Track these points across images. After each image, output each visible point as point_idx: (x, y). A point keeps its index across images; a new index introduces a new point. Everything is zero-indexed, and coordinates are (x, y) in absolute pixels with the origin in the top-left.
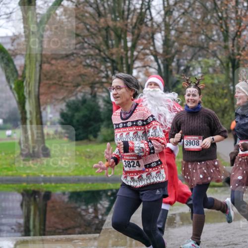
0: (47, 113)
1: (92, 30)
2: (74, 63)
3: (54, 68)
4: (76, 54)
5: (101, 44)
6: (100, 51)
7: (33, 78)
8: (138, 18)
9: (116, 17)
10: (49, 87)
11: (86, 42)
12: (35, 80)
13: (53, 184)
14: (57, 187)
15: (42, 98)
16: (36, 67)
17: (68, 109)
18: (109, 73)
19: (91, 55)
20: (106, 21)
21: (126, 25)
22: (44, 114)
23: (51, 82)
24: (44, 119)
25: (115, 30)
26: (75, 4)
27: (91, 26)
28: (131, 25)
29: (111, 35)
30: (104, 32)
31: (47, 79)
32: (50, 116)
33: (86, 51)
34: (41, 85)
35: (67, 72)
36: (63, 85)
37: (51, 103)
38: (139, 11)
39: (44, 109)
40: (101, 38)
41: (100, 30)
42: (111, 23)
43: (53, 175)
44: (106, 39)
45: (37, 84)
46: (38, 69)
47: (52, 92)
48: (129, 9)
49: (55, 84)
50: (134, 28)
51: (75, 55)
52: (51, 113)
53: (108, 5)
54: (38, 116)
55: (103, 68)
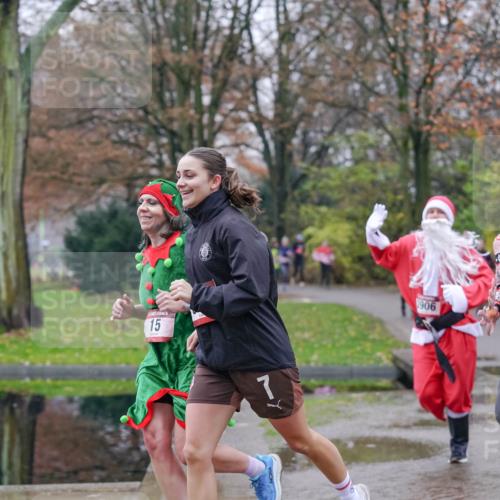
0: (37, 236)
2: (94, 137)
3: (53, 146)
4: (99, 117)
6: (147, 112)
7: (11, 167)
8: (224, 47)
9: (180, 44)
10: (43, 185)
12: (14, 171)
13: (49, 381)
14: (56, 387)
15: (30, 208)
16: (16, 145)
17: (79, 229)
18: (165, 157)
19: (129, 121)
20: (160, 52)
21: (201, 61)
22: (31, 239)
23: (47, 175)
24: (32, 249)
25: (179, 71)
26: (97, 17)
28: (212, 60)
29: (168, 80)
30: (155, 75)
31: (39, 169)
32: (45, 243)
33: (119, 112)
34: (27, 179)
35: (80, 155)
36: (71, 181)
37: (47, 217)
38: (227, 32)
39: (33, 229)
42: (169, 57)
43: (48, 363)
44: (160, 88)
45: (19, 179)
46: (21, 148)
47: (48, 196)
48: (206, 29)
49: (54, 178)
50: (216, 66)
51: (96, 121)
52: (47, 237)
53: (165, 19)
54: (20, 244)
55: (151, 147)
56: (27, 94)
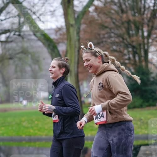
0: (83, 87)
1: (117, 23)
4: (106, 41)
5: (124, 34)
6: (123, 39)
7: (73, 61)
8: (151, 14)
9: (135, 13)
11: (112, 33)
13: (89, 142)
15: (81, 76)
16: (75, 52)
18: (131, 56)
19: (117, 42)
20: (127, 16)
21: (143, 19)
22: (81, 88)
24: (82, 92)
25: (135, 23)
26: (103, 3)
27: (116, 20)
28: (147, 19)
29: (131, 27)
30: (126, 25)
32: (86, 89)
33: (113, 39)
34: (79, 65)
38: (152, 8)
39: (82, 84)
40: (124, 30)
41: (123, 23)
42: (131, 18)
43: (89, 135)
44: (128, 29)
45: (76, 65)
46: (77, 53)
48: (144, 7)
50: (149, 21)
51: (104, 43)
53: (129, 4)
55: (126, 52)
56: (78, 33)
